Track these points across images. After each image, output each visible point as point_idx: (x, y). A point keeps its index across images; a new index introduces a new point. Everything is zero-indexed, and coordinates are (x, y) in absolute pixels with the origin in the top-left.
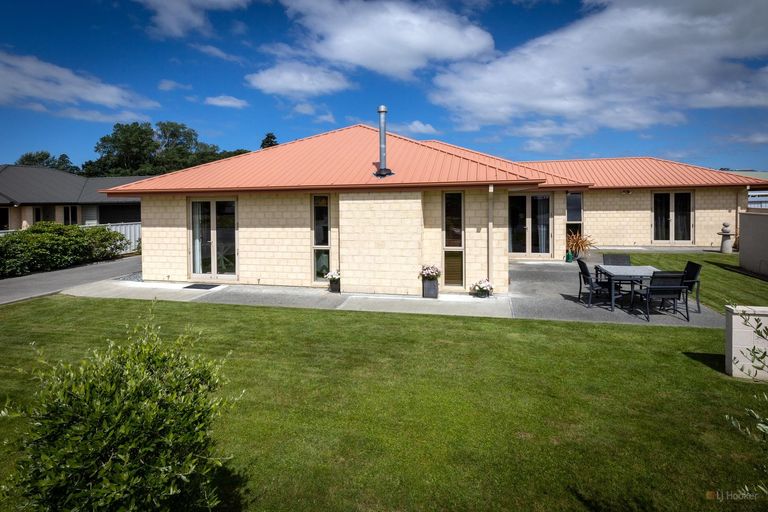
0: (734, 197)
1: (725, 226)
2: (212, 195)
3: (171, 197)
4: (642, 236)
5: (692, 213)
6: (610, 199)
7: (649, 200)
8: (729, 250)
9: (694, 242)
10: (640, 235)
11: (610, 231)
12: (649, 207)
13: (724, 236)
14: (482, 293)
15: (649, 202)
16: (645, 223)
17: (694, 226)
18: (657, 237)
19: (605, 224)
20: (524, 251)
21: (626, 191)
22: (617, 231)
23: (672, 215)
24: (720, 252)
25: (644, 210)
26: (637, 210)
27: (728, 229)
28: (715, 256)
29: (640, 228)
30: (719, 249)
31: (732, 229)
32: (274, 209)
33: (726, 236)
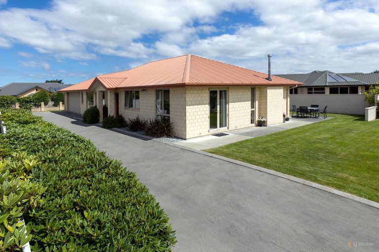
2: (218, 87)
3: (201, 88)
32: (240, 93)
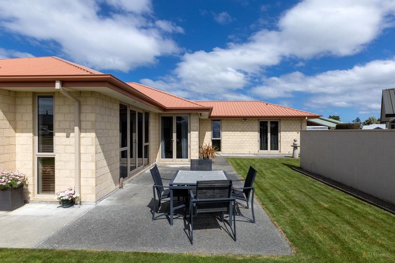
0: (300, 124)
1: (295, 141)
4: (253, 147)
5: (279, 134)
6: (236, 124)
7: (257, 126)
8: (297, 156)
9: (280, 152)
10: (252, 147)
11: (236, 145)
12: (257, 129)
13: (294, 147)
14: (69, 202)
15: (257, 127)
16: (254, 140)
17: (280, 141)
18: (261, 149)
19: (233, 140)
20: (172, 158)
21: (245, 119)
22: (240, 145)
23: (269, 135)
24: (293, 157)
25: (254, 131)
26: (251, 131)
27: (296, 143)
28: (289, 160)
29: (252, 142)
30: (292, 156)
31: (298, 143)
33: (295, 147)
